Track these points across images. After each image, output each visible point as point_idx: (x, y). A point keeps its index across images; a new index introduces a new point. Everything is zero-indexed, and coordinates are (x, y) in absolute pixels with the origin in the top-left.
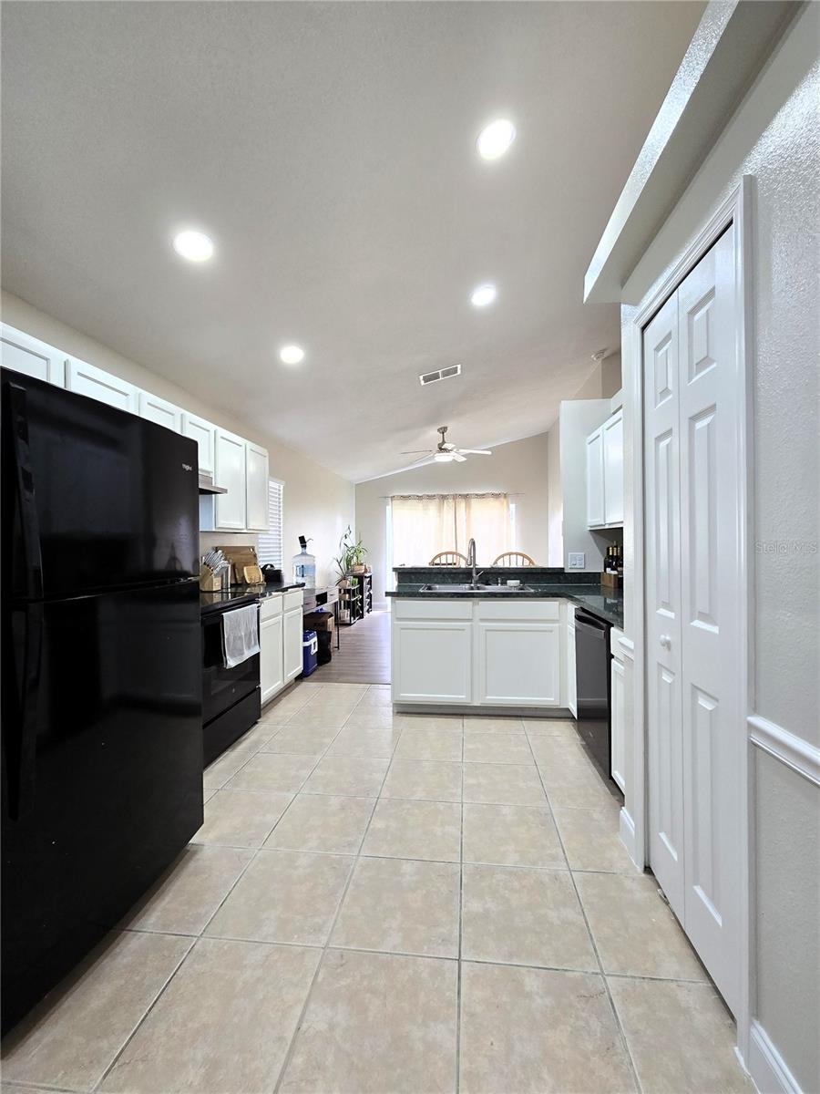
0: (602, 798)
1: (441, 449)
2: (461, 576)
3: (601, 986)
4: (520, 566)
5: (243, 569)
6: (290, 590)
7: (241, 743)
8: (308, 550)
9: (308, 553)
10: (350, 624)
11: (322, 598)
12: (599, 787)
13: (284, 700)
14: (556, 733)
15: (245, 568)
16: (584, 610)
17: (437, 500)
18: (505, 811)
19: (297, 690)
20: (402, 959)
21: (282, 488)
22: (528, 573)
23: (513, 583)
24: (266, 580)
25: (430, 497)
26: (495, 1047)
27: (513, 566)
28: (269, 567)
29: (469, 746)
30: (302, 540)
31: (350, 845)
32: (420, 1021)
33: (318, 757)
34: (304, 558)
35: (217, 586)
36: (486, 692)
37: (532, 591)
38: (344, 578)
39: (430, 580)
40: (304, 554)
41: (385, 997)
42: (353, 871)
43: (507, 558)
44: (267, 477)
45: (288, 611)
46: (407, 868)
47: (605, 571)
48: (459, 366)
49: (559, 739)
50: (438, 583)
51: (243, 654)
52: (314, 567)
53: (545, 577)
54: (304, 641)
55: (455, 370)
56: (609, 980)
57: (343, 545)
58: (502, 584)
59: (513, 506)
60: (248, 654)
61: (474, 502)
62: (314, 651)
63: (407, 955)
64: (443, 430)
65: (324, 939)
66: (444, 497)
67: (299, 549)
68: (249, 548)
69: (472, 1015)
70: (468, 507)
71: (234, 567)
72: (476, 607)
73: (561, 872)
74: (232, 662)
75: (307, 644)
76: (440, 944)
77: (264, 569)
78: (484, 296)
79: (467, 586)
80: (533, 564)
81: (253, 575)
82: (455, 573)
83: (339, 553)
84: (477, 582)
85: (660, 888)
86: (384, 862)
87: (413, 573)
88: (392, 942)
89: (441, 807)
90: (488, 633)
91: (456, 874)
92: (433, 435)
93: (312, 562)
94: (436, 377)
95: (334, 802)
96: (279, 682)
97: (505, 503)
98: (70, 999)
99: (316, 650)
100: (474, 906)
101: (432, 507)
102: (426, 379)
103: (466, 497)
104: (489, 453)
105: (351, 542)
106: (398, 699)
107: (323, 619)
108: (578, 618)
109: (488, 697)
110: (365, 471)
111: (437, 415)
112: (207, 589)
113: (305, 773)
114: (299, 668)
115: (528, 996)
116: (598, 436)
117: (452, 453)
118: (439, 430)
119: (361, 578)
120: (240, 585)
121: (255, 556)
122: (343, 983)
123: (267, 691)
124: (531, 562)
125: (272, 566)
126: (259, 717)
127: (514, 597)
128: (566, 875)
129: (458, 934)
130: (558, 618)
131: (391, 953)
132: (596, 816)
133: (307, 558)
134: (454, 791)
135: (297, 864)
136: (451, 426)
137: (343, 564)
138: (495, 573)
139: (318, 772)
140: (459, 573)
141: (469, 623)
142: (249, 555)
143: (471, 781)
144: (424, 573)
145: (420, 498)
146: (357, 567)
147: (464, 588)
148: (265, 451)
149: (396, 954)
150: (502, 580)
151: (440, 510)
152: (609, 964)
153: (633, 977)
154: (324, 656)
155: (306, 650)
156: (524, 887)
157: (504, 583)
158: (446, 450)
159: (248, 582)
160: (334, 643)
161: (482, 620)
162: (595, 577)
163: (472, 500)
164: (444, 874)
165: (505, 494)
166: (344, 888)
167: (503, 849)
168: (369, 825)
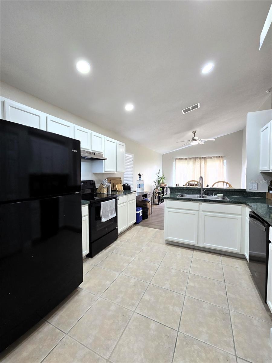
1: (194, 140)
2: (196, 191)
4: (225, 188)
5: (116, 186)
6: (133, 193)
7: (109, 247)
8: (142, 178)
9: (141, 179)
10: (158, 204)
11: (145, 196)
12: (259, 304)
13: (128, 232)
14: (237, 266)
15: (117, 185)
16: (254, 213)
17: (193, 160)
18: (205, 305)
19: (133, 228)
21: (133, 157)
22: (227, 191)
23: (220, 195)
24: (124, 189)
25: (190, 158)
27: (222, 187)
28: (126, 184)
29: (194, 265)
30: (140, 175)
31: (133, 305)
33: (132, 259)
34: (140, 181)
35: (105, 191)
36: (204, 242)
37: (228, 200)
38: (157, 188)
39: (183, 192)
40: (140, 180)
42: (130, 319)
43: (219, 184)
44: (125, 153)
45: (130, 201)
47: (269, 192)
48: (199, 104)
49: (238, 270)
50: (187, 193)
51: (109, 217)
52: (143, 184)
53: (236, 193)
54: (137, 211)
55: (197, 106)
57: (157, 176)
58: (214, 195)
59: (225, 161)
60: (111, 217)
61: (208, 160)
62: (141, 215)
64: (194, 132)
66: (196, 158)
67: (139, 178)
68: (119, 178)
70: (206, 162)
71: (113, 185)
72: (200, 205)
73: (230, 355)
74: (104, 220)
75: (138, 212)
77: (123, 185)
78: (208, 68)
79: (198, 195)
80: (231, 186)
81: (120, 187)
82: (194, 190)
83: (156, 179)
84: (203, 194)
86: (144, 318)
87: (176, 189)
89: (175, 294)
90: (206, 217)
91: (174, 337)
92: (190, 134)
93: (143, 183)
94: (189, 110)
95: (133, 281)
96: (126, 226)
97: (222, 160)
98: (18, 349)
99: (142, 214)
101: (191, 162)
102: (185, 112)
103: (205, 158)
104: (214, 140)
105: (161, 175)
106: (167, 239)
107: (146, 203)
108: (251, 216)
109: (205, 244)
110: (165, 150)
111: (191, 126)
112: (102, 192)
113: (126, 265)
114: (135, 221)
116: (268, 127)
117: (198, 141)
118: (193, 132)
119: (163, 188)
120: (114, 191)
121: (121, 181)
123: (120, 229)
124: (230, 185)
125: (128, 184)
126: (117, 238)
127: (219, 202)
128: (233, 359)
130: (241, 213)
132: (255, 322)
133: (141, 181)
134: (182, 288)
135: (110, 309)
136: (198, 130)
137: (157, 183)
138: (212, 190)
139: (131, 266)
140: (196, 190)
141: (197, 212)
142: (119, 181)
143: (192, 284)
144: (181, 189)
145: (186, 159)
146: (162, 184)
147: (197, 197)
148: (124, 144)
150: (215, 193)
151: (194, 163)
154: (145, 216)
155: (138, 215)
157: (215, 195)
158: (195, 140)
159: (118, 190)
160: (150, 211)
161: (203, 211)
162: (263, 195)
163: (207, 159)
164: (168, 335)
165: (222, 157)
166: (124, 328)
167: (201, 329)
168: (143, 296)
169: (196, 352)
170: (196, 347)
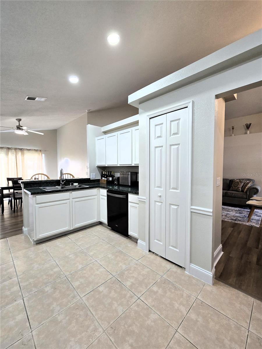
0: (127, 241)
3: (164, 279)
17: (5, 150)
20: (128, 311)
23: (76, 184)
26: (163, 307)
32: (147, 319)
41: (134, 323)
42: (85, 303)
46: (101, 289)
56: (164, 276)
63: (127, 309)
65: (101, 330)
69: (153, 306)
73: (136, 262)
76: (131, 299)
84: (63, 185)
85: (154, 253)
86: (92, 293)
88: (120, 310)
90: (76, 203)
91: (115, 280)
97: (40, 154)
100: (128, 284)
101: (3, 153)
103: (21, 150)
109: (76, 225)
115: (157, 292)
122: (121, 333)
128: (138, 262)
129: (132, 293)
130: (97, 194)
131: (123, 313)
132: (129, 246)
136: (23, 119)
141: (69, 200)
149: (125, 312)
152: (162, 274)
153: (166, 273)
156: (133, 271)
161: (73, 198)
163: (25, 151)
164: (112, 282)
165: (40, 150)
166: (89, 311)
167: (120, 266)
168: (73, 287)
169: (128, 274)
170: (126, 273)
